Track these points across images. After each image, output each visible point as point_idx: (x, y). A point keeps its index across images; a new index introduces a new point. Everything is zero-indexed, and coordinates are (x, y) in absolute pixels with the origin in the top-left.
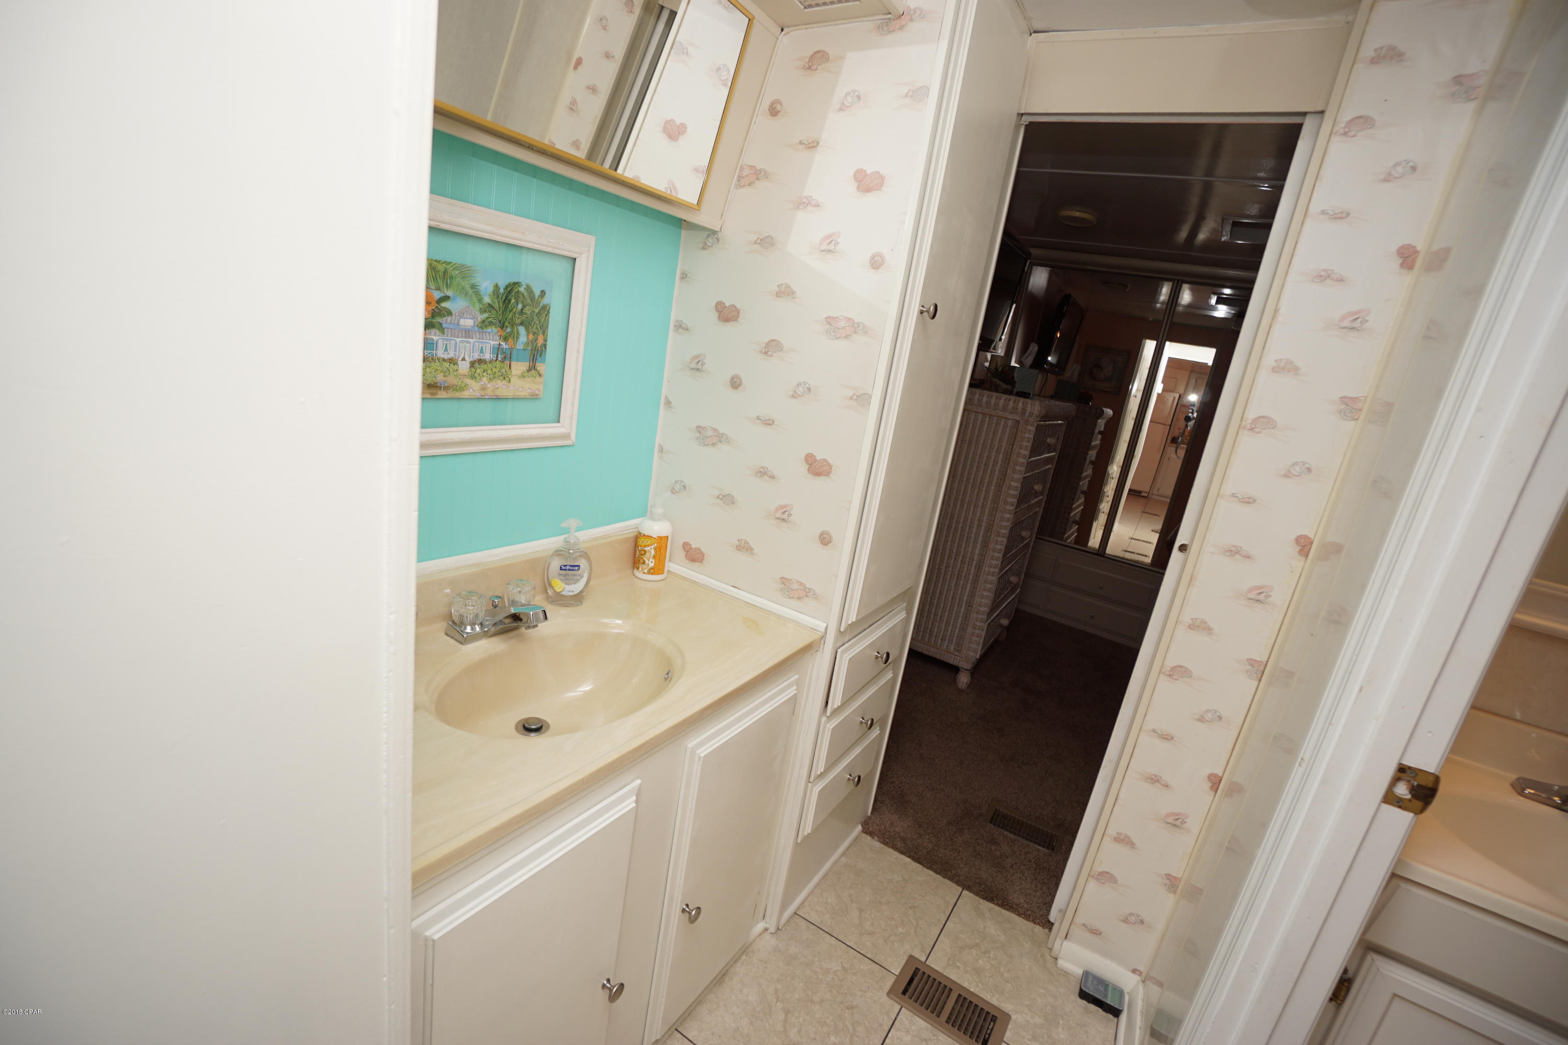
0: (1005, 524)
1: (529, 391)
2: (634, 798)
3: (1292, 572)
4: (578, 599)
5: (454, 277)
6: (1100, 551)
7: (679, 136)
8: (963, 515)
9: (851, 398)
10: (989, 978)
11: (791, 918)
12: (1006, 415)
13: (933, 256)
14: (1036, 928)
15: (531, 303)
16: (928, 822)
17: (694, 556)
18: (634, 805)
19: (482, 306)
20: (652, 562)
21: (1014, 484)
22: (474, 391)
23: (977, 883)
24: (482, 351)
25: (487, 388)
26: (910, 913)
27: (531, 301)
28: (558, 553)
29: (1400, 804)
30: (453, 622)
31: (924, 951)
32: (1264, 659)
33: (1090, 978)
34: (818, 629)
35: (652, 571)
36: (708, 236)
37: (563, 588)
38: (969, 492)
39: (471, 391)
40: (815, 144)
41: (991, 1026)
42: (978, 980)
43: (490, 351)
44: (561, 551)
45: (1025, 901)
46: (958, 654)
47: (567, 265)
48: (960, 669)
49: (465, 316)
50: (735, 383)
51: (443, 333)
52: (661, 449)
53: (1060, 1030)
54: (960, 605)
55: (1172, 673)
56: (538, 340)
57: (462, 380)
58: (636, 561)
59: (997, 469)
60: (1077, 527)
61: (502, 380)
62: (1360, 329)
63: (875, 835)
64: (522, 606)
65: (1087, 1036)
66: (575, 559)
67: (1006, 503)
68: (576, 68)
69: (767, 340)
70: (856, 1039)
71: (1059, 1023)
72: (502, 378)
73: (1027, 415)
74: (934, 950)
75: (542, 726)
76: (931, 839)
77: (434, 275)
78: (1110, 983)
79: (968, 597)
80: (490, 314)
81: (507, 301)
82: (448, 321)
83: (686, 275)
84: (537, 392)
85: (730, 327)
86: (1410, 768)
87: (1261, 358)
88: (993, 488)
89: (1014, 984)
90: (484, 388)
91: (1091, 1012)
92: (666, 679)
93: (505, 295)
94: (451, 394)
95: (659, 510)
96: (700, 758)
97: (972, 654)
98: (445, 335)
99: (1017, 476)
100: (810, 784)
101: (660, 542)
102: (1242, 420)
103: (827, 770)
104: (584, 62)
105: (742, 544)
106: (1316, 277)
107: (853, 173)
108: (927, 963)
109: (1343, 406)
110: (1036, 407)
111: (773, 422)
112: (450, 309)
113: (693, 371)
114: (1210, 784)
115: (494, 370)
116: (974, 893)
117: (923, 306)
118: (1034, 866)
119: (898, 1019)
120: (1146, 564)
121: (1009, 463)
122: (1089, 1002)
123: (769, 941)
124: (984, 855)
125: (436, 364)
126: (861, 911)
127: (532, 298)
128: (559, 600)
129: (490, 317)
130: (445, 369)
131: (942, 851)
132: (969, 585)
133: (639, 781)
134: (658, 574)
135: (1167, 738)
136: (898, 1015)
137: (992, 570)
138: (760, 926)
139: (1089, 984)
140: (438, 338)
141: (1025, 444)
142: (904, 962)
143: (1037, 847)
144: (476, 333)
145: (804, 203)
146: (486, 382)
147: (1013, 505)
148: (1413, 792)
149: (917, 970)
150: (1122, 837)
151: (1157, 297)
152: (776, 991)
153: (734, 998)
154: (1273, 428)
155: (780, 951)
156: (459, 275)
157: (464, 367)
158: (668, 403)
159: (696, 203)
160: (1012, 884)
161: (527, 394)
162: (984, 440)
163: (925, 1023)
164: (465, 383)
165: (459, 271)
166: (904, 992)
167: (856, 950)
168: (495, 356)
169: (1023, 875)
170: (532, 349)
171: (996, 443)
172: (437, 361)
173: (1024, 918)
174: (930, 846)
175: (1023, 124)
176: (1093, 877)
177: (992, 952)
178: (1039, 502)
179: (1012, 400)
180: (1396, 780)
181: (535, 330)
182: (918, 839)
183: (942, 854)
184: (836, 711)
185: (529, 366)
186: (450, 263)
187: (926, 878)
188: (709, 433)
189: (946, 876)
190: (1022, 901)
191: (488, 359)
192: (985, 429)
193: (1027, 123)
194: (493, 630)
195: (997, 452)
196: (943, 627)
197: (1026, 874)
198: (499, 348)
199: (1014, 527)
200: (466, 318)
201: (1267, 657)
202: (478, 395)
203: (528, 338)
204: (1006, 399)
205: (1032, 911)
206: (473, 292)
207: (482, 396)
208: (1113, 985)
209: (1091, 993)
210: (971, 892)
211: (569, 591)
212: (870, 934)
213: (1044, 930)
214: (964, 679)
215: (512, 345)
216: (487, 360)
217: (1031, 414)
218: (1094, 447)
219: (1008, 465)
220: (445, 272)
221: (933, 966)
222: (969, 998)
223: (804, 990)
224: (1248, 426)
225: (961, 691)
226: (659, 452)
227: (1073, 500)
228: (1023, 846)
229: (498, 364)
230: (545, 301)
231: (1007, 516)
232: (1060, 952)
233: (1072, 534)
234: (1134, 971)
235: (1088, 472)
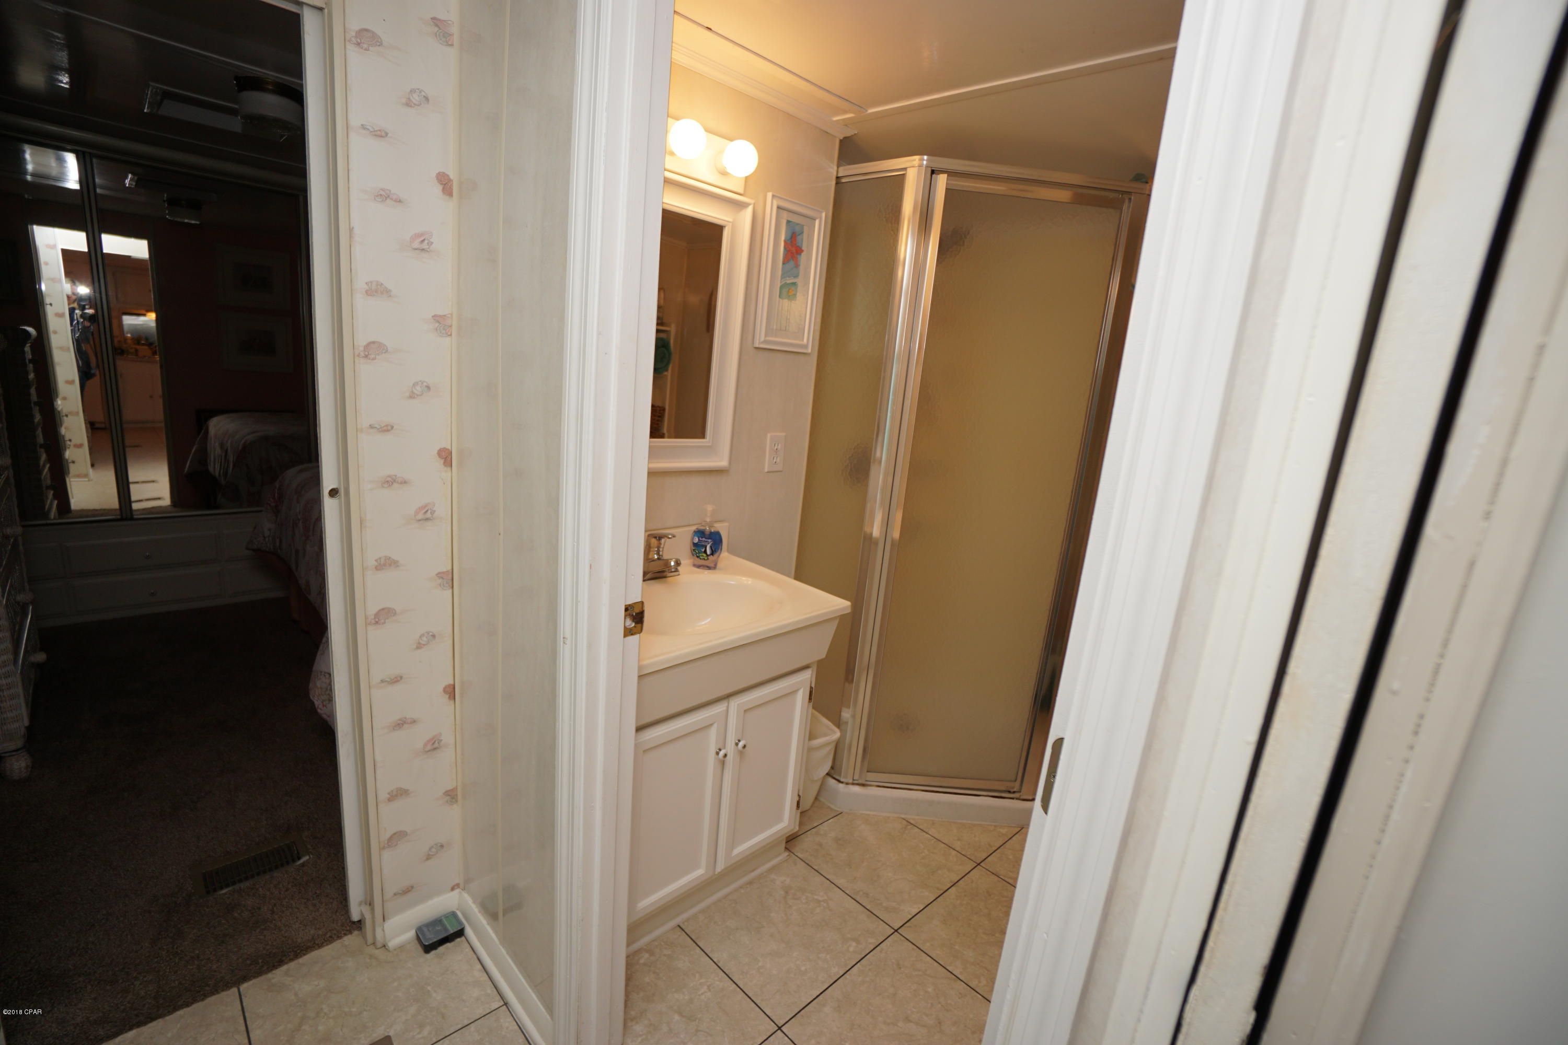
3: (444, 485)
10: (342, 1030)
14: (345, 941)
23: (251, 964)
29: (631, 633)
32: (449, 568)
33: (425, 929)
45: (315, 929)
53: (434, 995)
55: (377, 620)
62: (429, 250)
65: (455, 974)
71: (429, 991)
76: (145, 979)
78: (441, 917)
86: (629, 606)
87: (351, 280)
89: (367, 1009)
91: (444, 953)
97: (18, 724)
102: (354, 348)
106: (377, 195)
109: (436, 325)
114: (447, 696)
116: (254, 977)
118: (295, 891)
120: (166, 507)
122: (436, 948)
124: (230, 931)
131: (172, 978)
135: (395, 680)
139: (426, 936)
143: (283, 869)
148: (635, 620)
150: (394, 793)
154: (385, 352)
160: (289, 927)
169: (292, 908)
173: (327, 945)
174: (150, 990)
176: (386, 847)
177: (324, 1006)
180: (626, 618)
183: (178, 981)
189: (204, 996)
190: (312, 932)
197: (294, 904)
201: (450, 565)
205: (330, 931)
208: (444, 915)
209: (435, 940)
210: (250, 980)
213: (353, 935)
218: (32, 383)
224: (362, 354)
225: (20, 783)
228: (268, 883)
232: (384, 936)
233: (51, 504)
234: (453, 889)
235: (38, 417)
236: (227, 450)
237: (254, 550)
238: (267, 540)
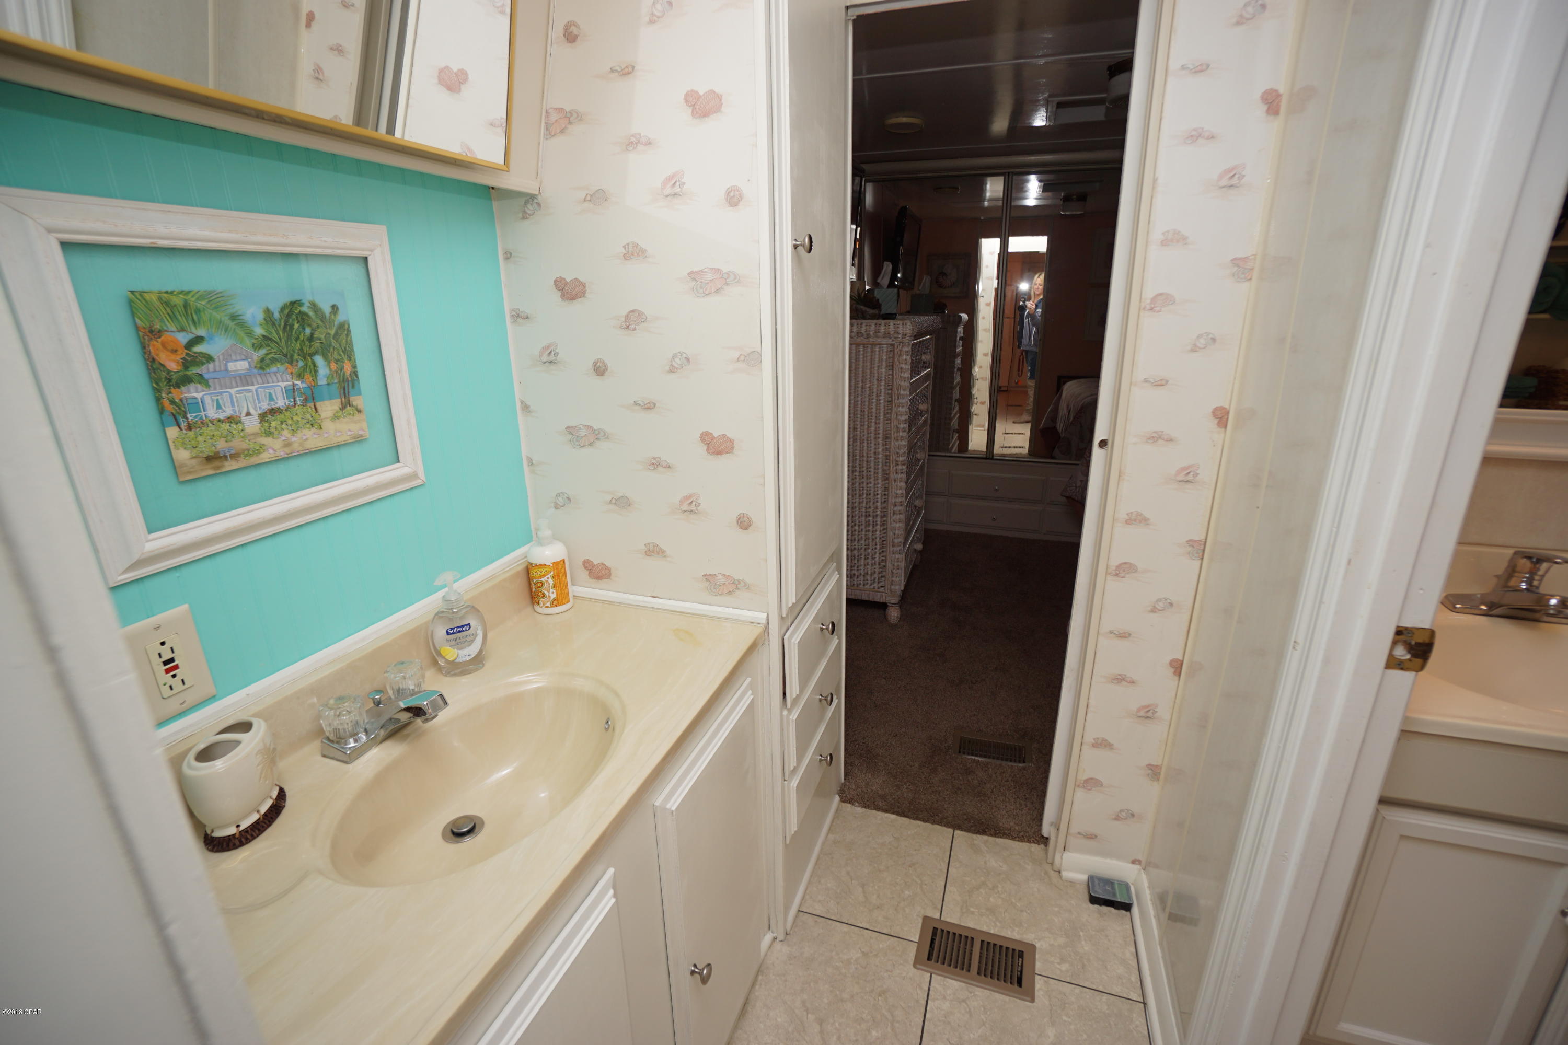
0: (901, 451)
1: (349, 433)
2: (611, 892)
3: (1214, 446)
4: (478, 661)
5: (201, 310)
6: (988, 455)
7: (460, 86)
8: (858, 451)
9: (738, 360)
10: (1004, 913)
11: (797, 916)
12: (879, 341)
13: (796, 181)
14: (1032, 846)
15: (320, 323)
16: (901, 771)
17: (599, 573)
18: (613, 900)
19: (254, 341)
20: (553, 593)
21: (902, 409)
22: (275, 451)
23: (966, 820)
24: (271, 398)
25: (292, 442)
26: (911, 872)
27: (322, 321)
28: (439, 615)
29: (1401, 666)
30: (328, 739)
31: (935, 908)
32: (1203, 537)
33: (1096, 882)
34: (759, 622)
35: (554, 604)
36: (526, 203)
37: (456, 655)
38: (859, 427)
39: (271, 451)
40: (630, 69)
41: (1020, 962)
42: (994, 920)
43: (284, 396)
44: (443, 612)
45: (1015, 824)
46: (883, 590)
47: (359, 269)
48: (888, 604)
49: (234, 357)
50: (600, 369)
51: (208, 386)
52: (531, 462)
53: (1083, 942)
54: (874, 542)
55: (1118, 572)
56: (345, 368)
57: (254, 441)
58: (533, 594)
59: (882, 397)
60: (957, 435)
61: (309, 428)
62: (1238, 185)
63: (855, 801)
64: (412, 695)
65: (1109, 940)
66: (462, 618)
67: (898, 430)
68: (308, 25)
69: (625, 313)
70: (897, 1025)
71: (1080, 936)
72: (308, 426)
73: (900, 336)
74: (944, 903)
75: (475, 824)
76: (909, 787)
77: (170, 313)
78: (1114, 880)
79: (880, 532)
80: (270, 348)
81: (287, 327)
82: (211, 370)
83: (511, 254)
84: (361, 433)
85: (577, 305)
86: (1406, 629)
87: (1148, 232)
88: (882, 417)
89: (1028, 912)
90: (288, 444)
91: (1105, 914)
92: (607, 729)
93: (283, 320)
94: (243, 462)
95: (546, 533)
96: (672, 812)
97: (897, 587)
98: (212, 389)
99: (903, 401)
100: (786, 782)
101: (557, 569)
102: (1140, 302)
103: (799, 761)
104: (317, 16)
105: (651, 548)
106: (1187, 138)
107: (683, 97)
108: (942, 919)
109: (1236, 268)
110: (908, 326)
111: (655, 405)
112: (208, 352)
113: (546, 364)
114: (1173, 670)
115: (295, 418)
116: (965, 831)
117: (796, 240)
118: (1013, 785)
119: (931, 988)
121: (892, 389)
122: (1100, 905)
123: (781, 950)
124: (963, 788)
125: (209, 429)
126: (863, 886)
127: (323, 318)
128: (456, 669)
129: (271, 353)
130: (225, 432)
131: (922, 797)
132: (879, 520)
133: (611, 871)
134: (563, 604)
135: (1124, 636)
136: (930, 985)
137: (898, 500)
138: (768, 937)
139: (1097, 888)
140: (201, 394)
141: (904, 366)
142: (920, 925)
143: (1010, 764)
144: (256, 378)
145: (633, 143)
146: (289, 435)
147: (905, 431)
148: (1412, 651)
149: (935, 929)
150: (1099, 741)
151: (984, 195)
152: (803, 1002)
153: (762, 1026)
154: (1171, 304)
155: (795, 957)
156: (208, 306)
157: (252, 424)
158: (526, 408)
159: (502, 163)
160: (999, 810)
161: (348, 438)
162: (863, 371)
163: (958, 982)
164: (260, 444)
165: (207, 301)
166: (929, 959)
167: (870, 930)
168: (292, 400)
169: (1006, 797)
170: (339, 382)
171: (876, 372)
172: (210, 425)
173: (1018, 841)
174: (910, 795)
175: (850, 19)
176: (1079, 786)
177: (999, 886)
178: (925, 421)
179: (883, 325)
180: (1395, 643)
181: (336, 356)
182: (897, 791)
183: (924, 800)
184: (795, 701)
185: (342, 404)
186: (190, 291)
187: (915, 830)
188: (583, 432)
189: (934, 822)
190: (1012, 824)
191: (283, 406)
192: (861, 359)
193: (855, 17)
194: (382, 733)
195: (878, 380)
196: (862, 567)
197: (1008, 794)
198: (294, 389)
199: (909, 451)
200: (237, 360)
201: (1204, 535)
202: (282, 454)
203: (330, 370)
204: (876, 325)
205: (1024, 831)
206: (235, 324)
207: (288, 454)
208: (1118, 881)
209: (1101, 896)
210: (962, 831)
211: (465, 656)
212: (879, 907)
213: (1039, 846)
214: (894, 614)
215: (310, 383)
216: (282, 408)
217: (904, 335)
218: (958, 355)
219: (892, 391)
220: (186, 305)
221: (948, 920)
222: (992, 941)
223: (831, 991)
224: (1148, 307)
225: (893, 627)
226: (529, 465)
227: (951, 409)
228: (997, 767)
229: (298, 409)
230: (340, 318)
231: (902, 443)
232: (1061, 864)
233: (955, 443)
234: (1133, 862)
235: (958, 379)
236: (1070, 409)
237: (1067, 497)
238: (1078, 489)
